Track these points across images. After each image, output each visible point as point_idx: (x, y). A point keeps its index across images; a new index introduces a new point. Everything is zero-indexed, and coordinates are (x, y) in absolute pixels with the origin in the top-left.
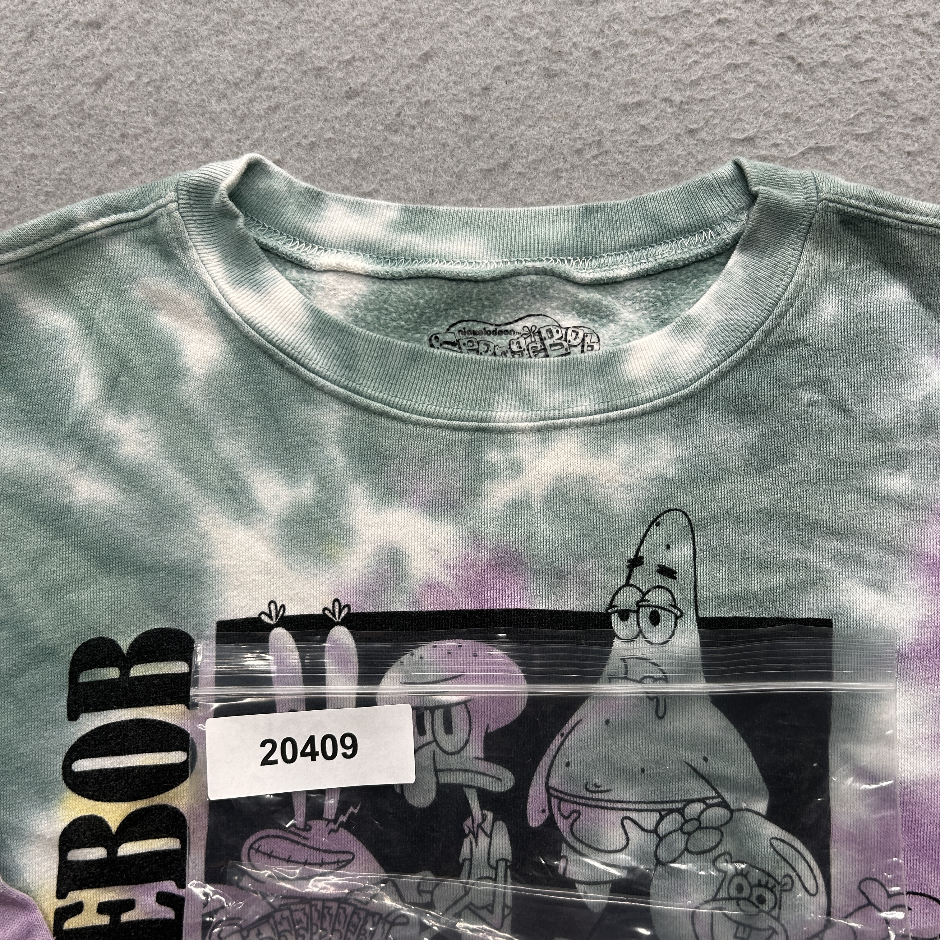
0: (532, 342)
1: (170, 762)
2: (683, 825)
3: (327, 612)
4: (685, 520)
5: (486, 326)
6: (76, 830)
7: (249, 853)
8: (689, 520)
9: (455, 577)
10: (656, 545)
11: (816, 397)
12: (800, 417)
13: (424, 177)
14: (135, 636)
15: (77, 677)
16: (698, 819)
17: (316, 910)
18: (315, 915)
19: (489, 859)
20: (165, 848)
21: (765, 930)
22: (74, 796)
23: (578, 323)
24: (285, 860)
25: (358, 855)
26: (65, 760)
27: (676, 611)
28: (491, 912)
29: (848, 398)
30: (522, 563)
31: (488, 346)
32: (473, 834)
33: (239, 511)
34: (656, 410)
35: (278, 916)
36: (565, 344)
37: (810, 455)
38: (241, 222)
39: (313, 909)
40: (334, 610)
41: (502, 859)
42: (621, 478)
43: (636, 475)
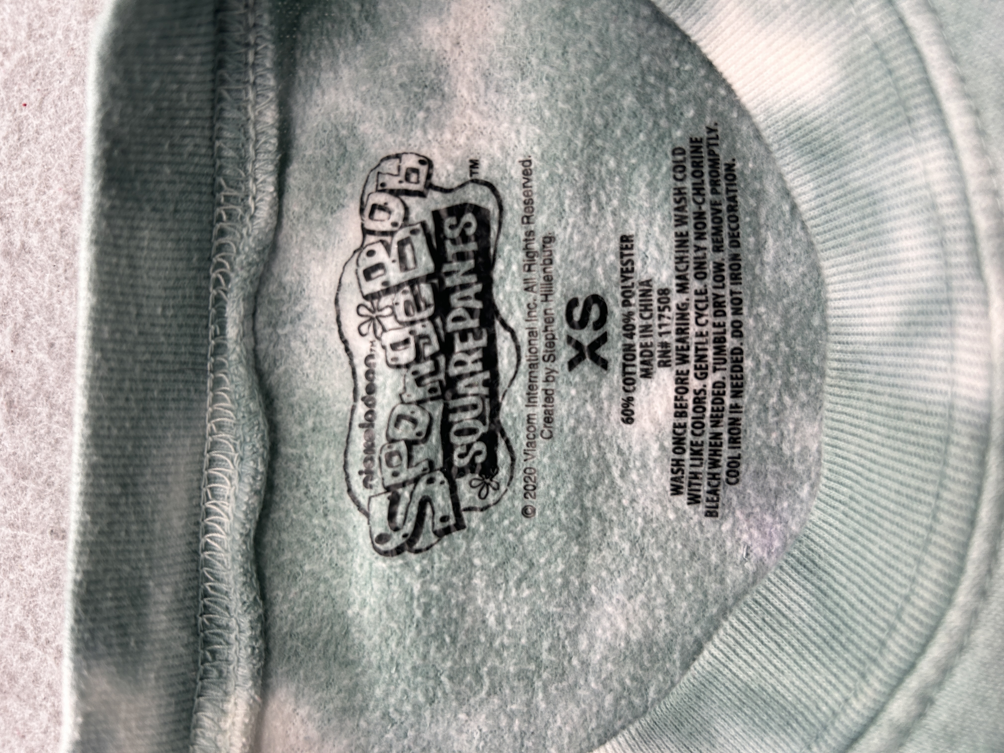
0: (393, 314)
5: (356, 423)
13: (26, 550)
23: (351, 208)
31: (400, 418)
36: (401, 234)
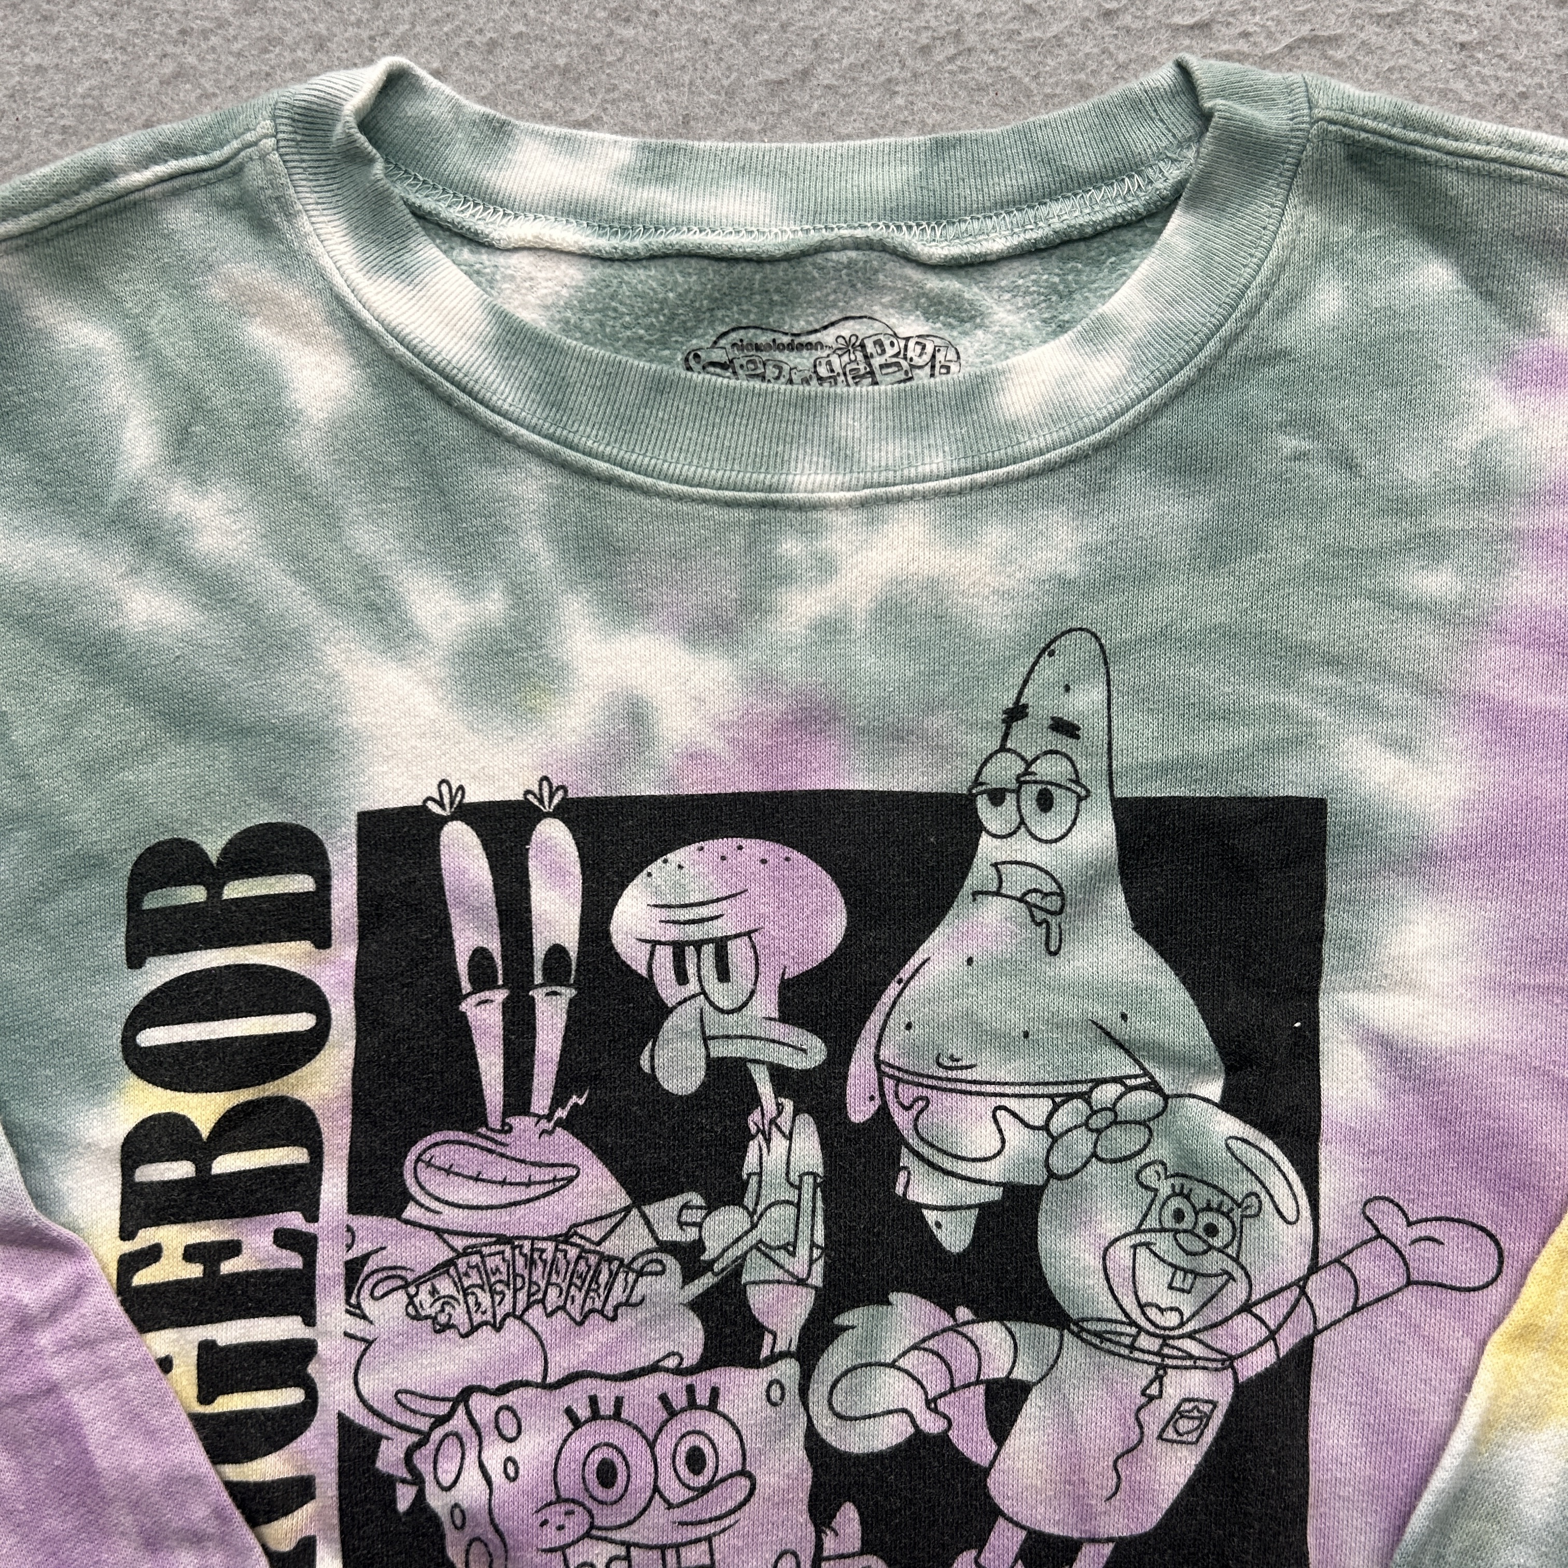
0: (851, 361)
1: (289, 1030)
2: (1089, 1117)
3: (530, 797)
4: (1094, 646)
5: (776, 336)
6: (146, 1136)
7: (415, 1168)
8: (1101, 646)
9: (732, 741)
10: (1049, 686)
11: (1306, 445)
12: (1279, 478)
13: (673, 94)
14: (228, 836)
15: (140, 901)
16: (1113, 1109)
17: (521, 1253)
18: (520, 1261)
19: (787, 1174)
20: (285, 1162)
21: (1216, 1275)
22: (142, 1084)
23: (924, 329)
24: (470, 1178)
25: (585, 1169)
26: (125, 1030)
27: (1079, 789)
28: (793, 1254)
29: (1358, 446)
30: (836, 718)
31: (780, 369)
32: (763, 1133)
33: (385, 638)
34: (1050, 469)
35: (462, 1263)
36: (905, 364)
37: (1294, 538)
38: (378, 168)
39: (517, 1252)
40: (541, 795)
41: (808, 1173)
42: (994, 581)
43: (1018, 575)
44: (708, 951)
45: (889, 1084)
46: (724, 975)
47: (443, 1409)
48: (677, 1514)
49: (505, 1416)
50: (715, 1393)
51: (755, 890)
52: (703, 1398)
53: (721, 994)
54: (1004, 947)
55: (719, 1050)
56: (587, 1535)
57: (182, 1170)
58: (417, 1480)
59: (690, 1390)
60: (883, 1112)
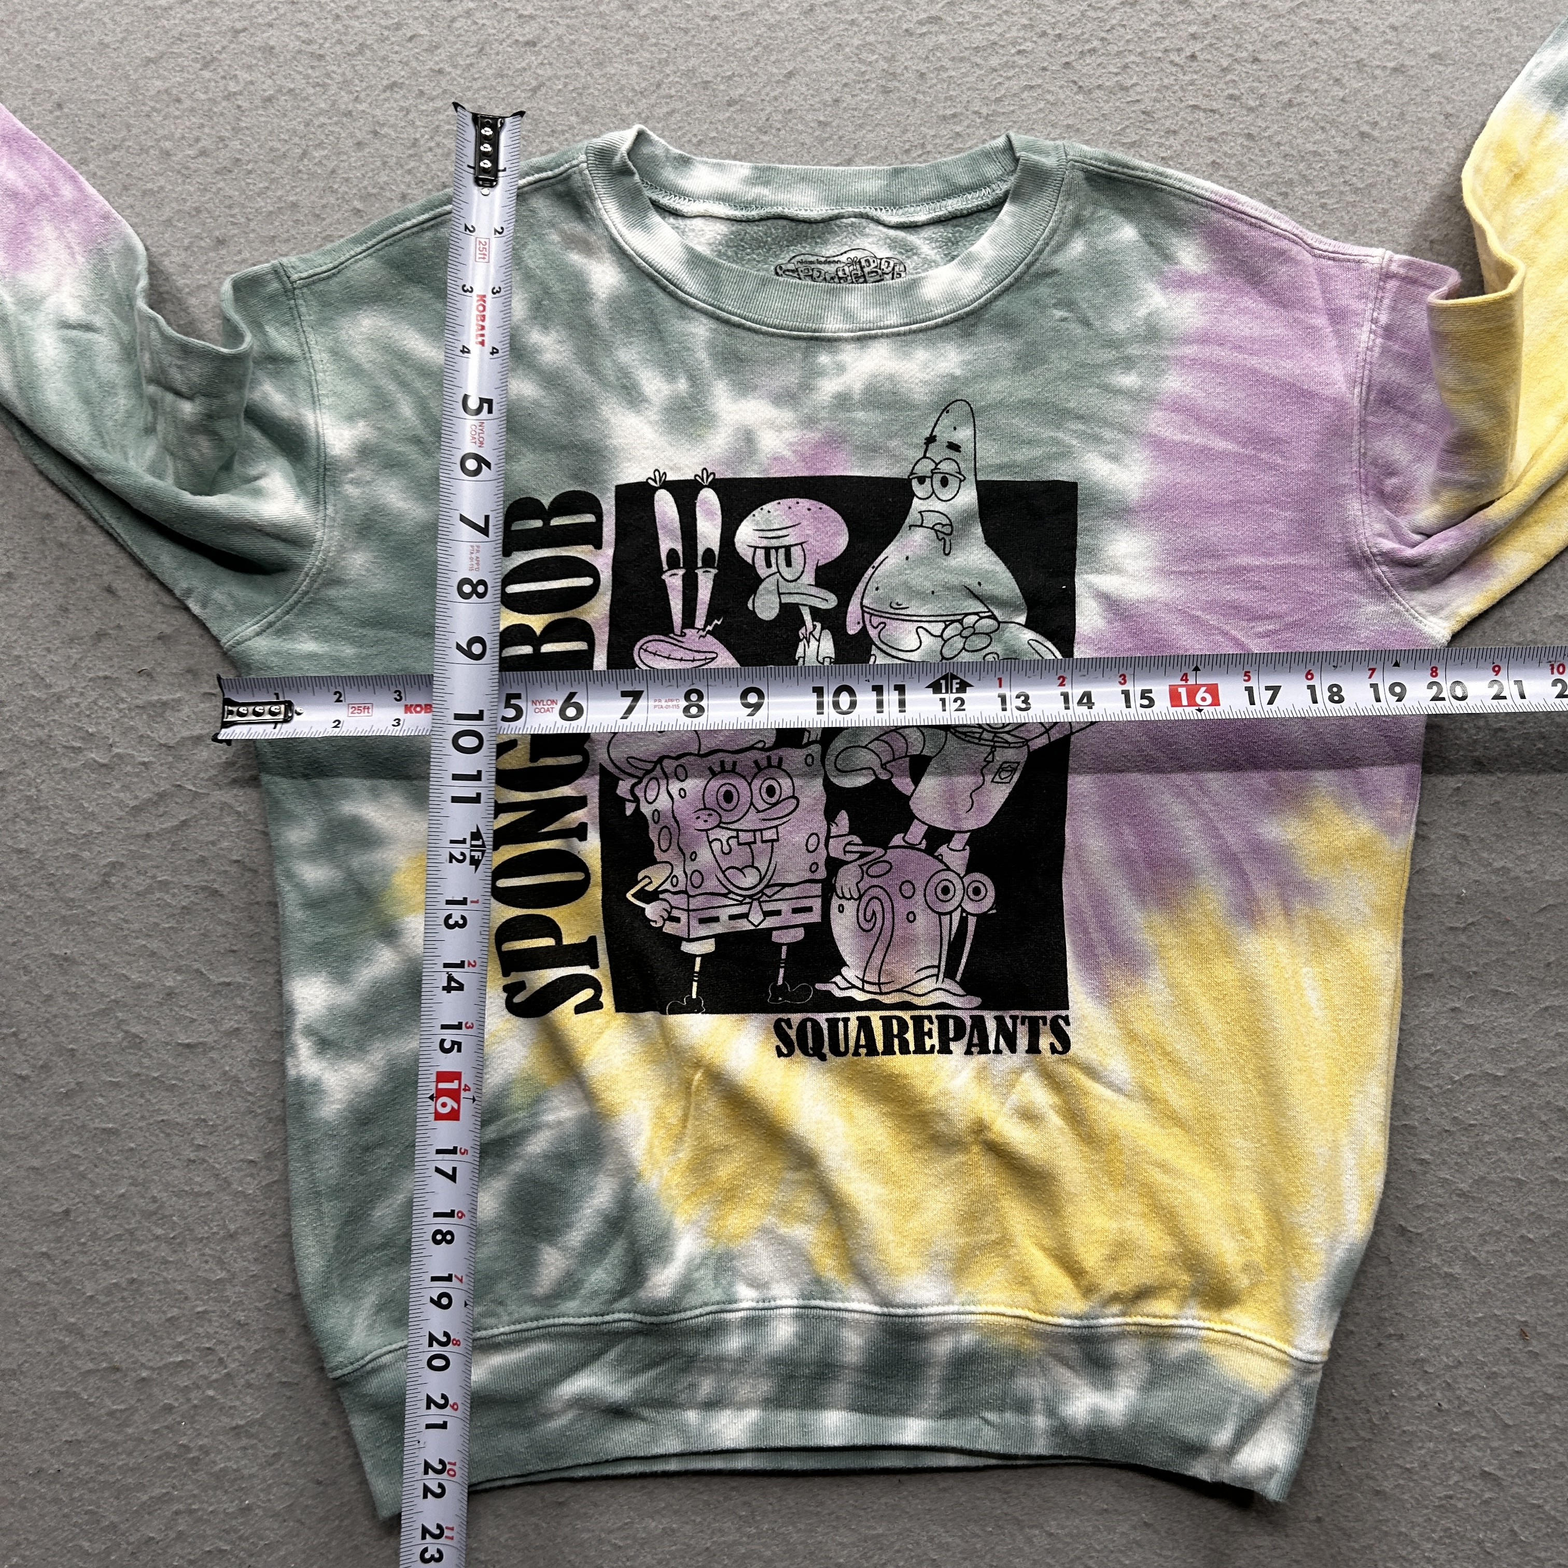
0: (854, 270)
1: (580, 585)
2: (962, 631)
3: (697, 478)
4: (968, 408)
6: (509, 634)
7: (639, 652)
8: (971, 408)
9: (795, 452)
10: (946, 427)
11: (1066, 314)
12: (1053, 329)
14: (555, 496)
15: (509, 527)
16: (973, 627)
19: (818, 657)
20: (577, 648)
22: (508, 611)
24: (664, 657)
25: (720, 654)
26: (502, 585)
27: (960, 476)
29: (1090, 314)
30: (846, 441)
32: (806, 638)
33: (631, 402)
34: (946, 324)
36: (880, 272)
37: (1061, 358)
38: (637, 178)
40: (703, 477)
41: (827, 657)
42: (921, 376)
43: (931, 373)
44: (782, 551)
45: (867, 616)
46: (789, 564)
47: (649, 766)
48: (762, 815)
49: (680, 770)
50: (781, 760)
51: (805, 523)
52: (775, 762)
53: (788, 573)
54: (923, 552)
55: (786, 599)
56: (718, 826)
57: (527, 650)
58: (636, 800)
59: (769, 758)
60: (864, 628)
